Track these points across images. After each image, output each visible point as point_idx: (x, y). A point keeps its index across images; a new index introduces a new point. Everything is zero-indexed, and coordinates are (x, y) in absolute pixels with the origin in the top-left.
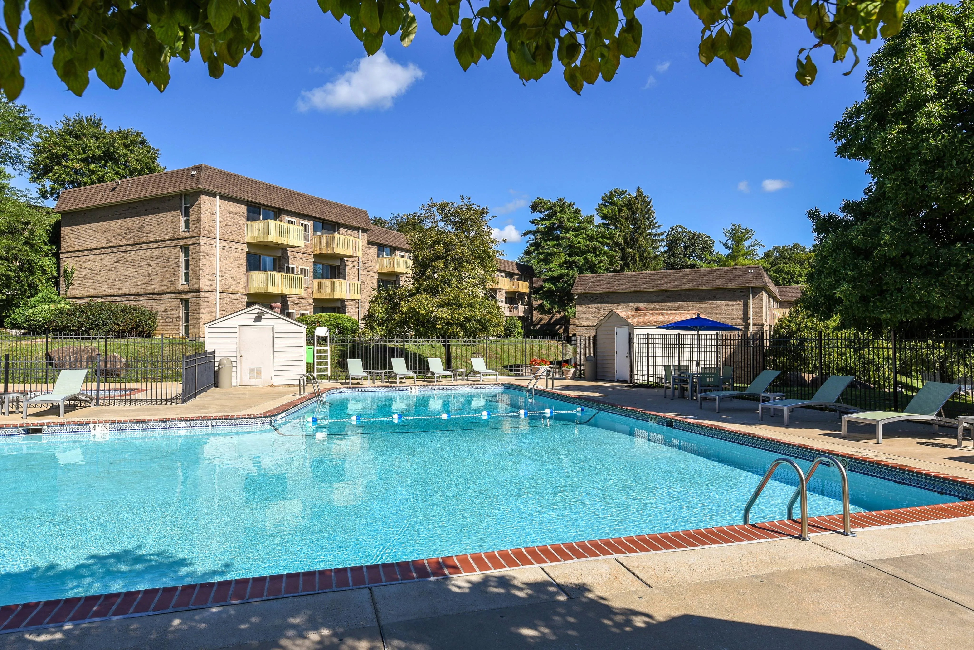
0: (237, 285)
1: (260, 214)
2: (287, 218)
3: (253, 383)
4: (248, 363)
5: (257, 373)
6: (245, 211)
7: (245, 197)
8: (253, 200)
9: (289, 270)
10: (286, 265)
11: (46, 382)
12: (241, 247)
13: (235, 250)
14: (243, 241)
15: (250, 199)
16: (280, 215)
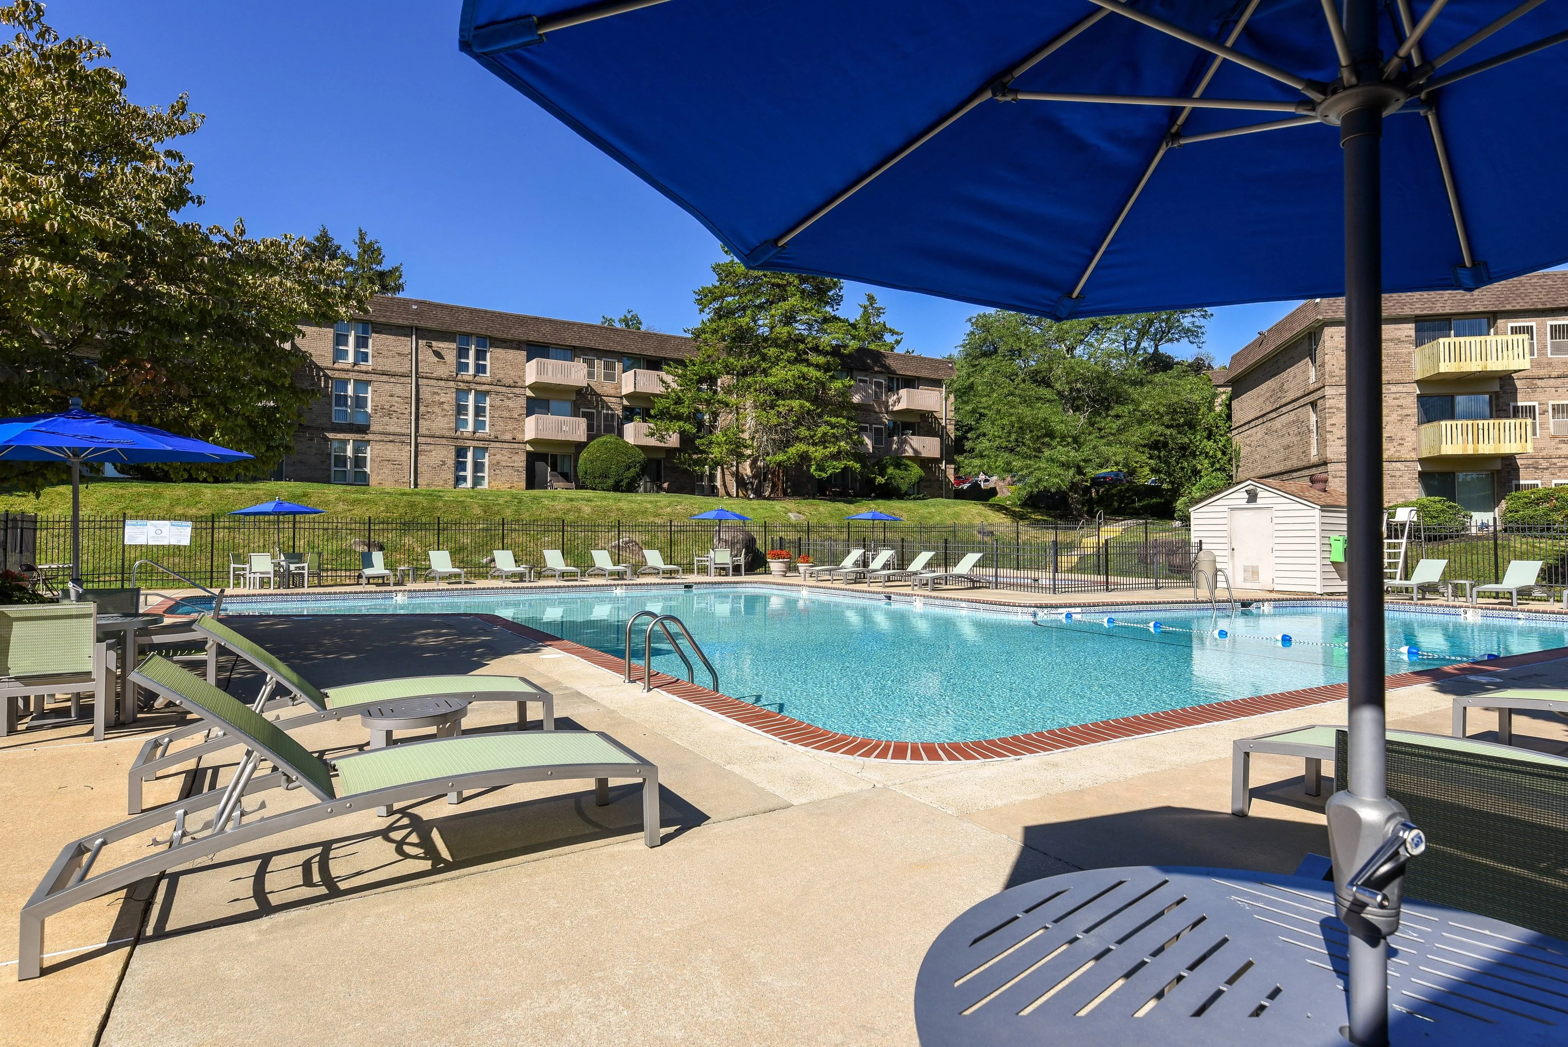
0: (1399, 448)
1: (1450, 330)
2: (1510, 325)
3: (1248, 585)
4: (1243, 558)
5: (1253, 572)
6: (1412, 333)
7: (1407, 311)
8: (1425, 312)
9: (1516, 412)
10: (1512, 404)
11: (1099, 574)
12: (1405, 390)
13: (1394, 396)
14: (1407, 379)
15: (1418, 312)
16: (1495, 322)
